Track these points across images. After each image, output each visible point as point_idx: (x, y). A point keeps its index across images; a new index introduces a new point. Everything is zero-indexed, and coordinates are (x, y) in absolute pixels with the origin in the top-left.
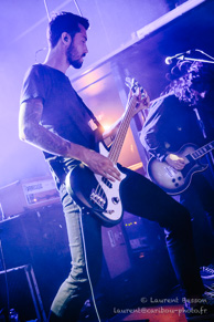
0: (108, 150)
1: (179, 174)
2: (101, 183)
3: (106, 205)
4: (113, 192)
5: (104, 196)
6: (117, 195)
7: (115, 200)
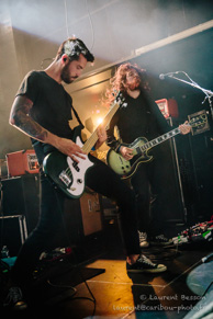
0: (83, 143)
1: (128, 164)
2: (71, 167)
3: (71, 184)
4: (80, 175)
5: (71, 177)
6: (83, 178)
7: (79, 181)
